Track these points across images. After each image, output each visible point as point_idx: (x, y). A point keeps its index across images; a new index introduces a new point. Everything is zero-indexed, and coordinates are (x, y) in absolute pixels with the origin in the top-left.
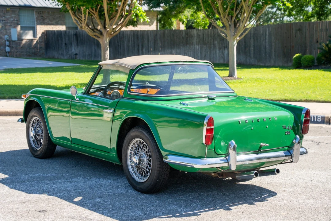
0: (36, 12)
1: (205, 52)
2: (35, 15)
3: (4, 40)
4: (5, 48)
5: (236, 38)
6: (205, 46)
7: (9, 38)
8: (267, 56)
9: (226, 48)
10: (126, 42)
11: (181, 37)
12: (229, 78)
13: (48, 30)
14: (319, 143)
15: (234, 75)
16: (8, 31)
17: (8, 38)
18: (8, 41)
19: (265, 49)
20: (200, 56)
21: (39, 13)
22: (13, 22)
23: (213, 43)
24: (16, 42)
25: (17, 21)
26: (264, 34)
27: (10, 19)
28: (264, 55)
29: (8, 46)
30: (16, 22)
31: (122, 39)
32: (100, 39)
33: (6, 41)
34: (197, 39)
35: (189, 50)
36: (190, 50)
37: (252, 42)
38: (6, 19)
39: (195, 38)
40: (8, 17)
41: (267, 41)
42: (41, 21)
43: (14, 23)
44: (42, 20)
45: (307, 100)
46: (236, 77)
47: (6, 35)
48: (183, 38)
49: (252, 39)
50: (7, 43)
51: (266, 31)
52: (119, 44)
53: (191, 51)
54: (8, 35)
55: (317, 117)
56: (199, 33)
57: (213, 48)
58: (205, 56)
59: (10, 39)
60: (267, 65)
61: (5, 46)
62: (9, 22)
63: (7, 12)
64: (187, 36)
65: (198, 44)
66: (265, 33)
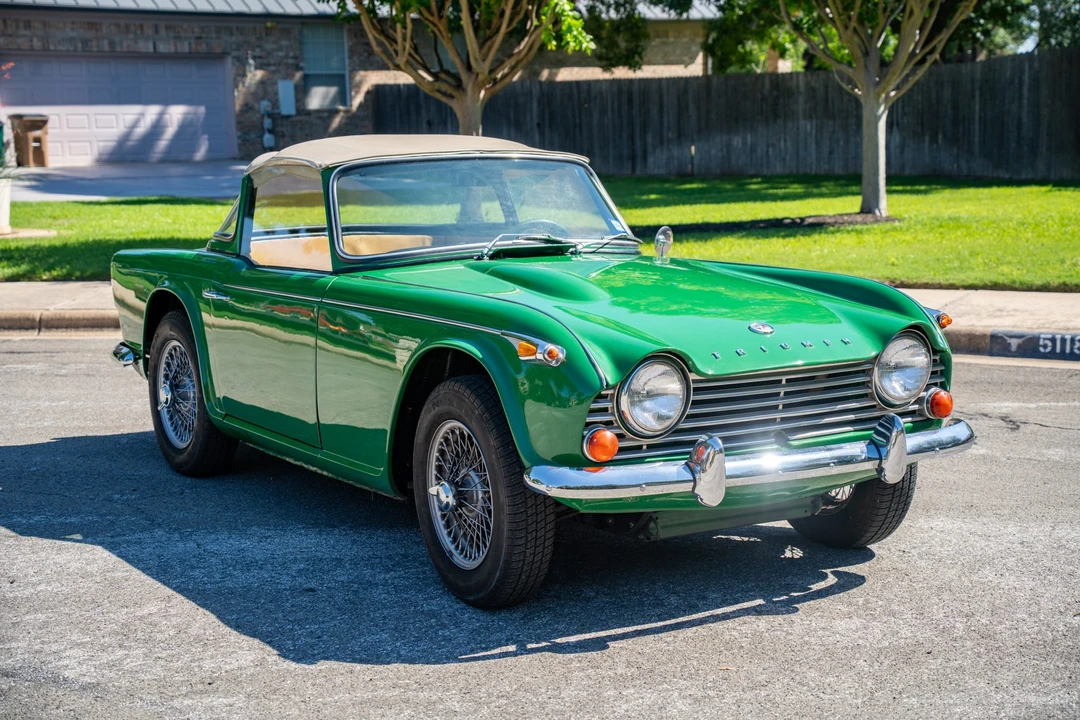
0: (349, 30)
1: (830, 139)
2: (345, 41)
3: (258, 115)
4: (261, 137)
5: (883, 91)
6: (831, 123)
7: (273, 109)
8: (1026, 148)
9: (895, 128)
10: (596, 116)
11: (759, 96)
12: (859, 218)
13: (381, 82)
14: (1022, 426)
15: (877, 206)
16: (270, 89)
17: (269, 109)
18: (270, 115)
19: (1019, 127)
20: (814, 152)
21: (356, 36)
22: (285, 61)
23: (855, 113)
24: (294, 119)
25: (295, 58)
26: (1016, 81)
27: (275, 54)
28: (1013, 145)
29: (270, 131)
30: (291, 61)
31: (586, 105)
32: (455, 100)
33: (263, 116)
34: (806, 103)
35: (782, 136)
36: (785, 134)
37: (977, 108)
38: (263, 54)
39: (801, 99)
40: (269, 46)
41: (1025, 101)
42: (362, 58)
43: (286, 64)
44: (366, 54)
45: (1067, 285)
46: (884, 215)
47: (263, 99)
48: (764, 99)
49: (977, 98)
50: (268, 123)
51: (1022, 72)
52: (578, 121)
53: (788, 137)
54: (269, 100)
55: (1073, 340)
56: (813, 84)
57: (854, 127)
58: (831, 153)
59: (276, 111)
60: (1023, 176)
61: (262, 131)
62: (272, 61)
63: (267, 35)
64: (775, 93)
65: (809, 117)
66: (1021, 79)
